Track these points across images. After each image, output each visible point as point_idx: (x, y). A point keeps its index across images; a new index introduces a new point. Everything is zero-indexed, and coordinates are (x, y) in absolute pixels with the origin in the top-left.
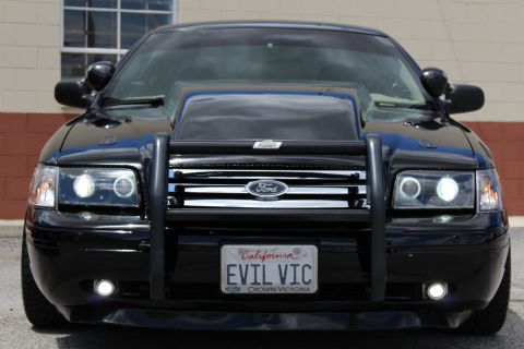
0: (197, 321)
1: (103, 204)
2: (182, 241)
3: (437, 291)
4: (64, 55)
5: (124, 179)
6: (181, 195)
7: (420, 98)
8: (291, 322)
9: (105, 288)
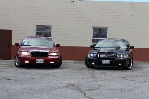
0: (101, 66)
1: (93, 57)
2: (100, 60)
3: (120, 64)
4: (93, 39)
5: (95, 55)
6: (100, 56)
7: (127, 47)
8: (109, 66)
9: (93, 63)
